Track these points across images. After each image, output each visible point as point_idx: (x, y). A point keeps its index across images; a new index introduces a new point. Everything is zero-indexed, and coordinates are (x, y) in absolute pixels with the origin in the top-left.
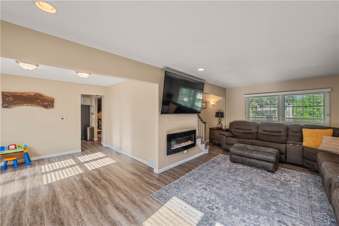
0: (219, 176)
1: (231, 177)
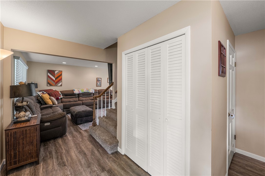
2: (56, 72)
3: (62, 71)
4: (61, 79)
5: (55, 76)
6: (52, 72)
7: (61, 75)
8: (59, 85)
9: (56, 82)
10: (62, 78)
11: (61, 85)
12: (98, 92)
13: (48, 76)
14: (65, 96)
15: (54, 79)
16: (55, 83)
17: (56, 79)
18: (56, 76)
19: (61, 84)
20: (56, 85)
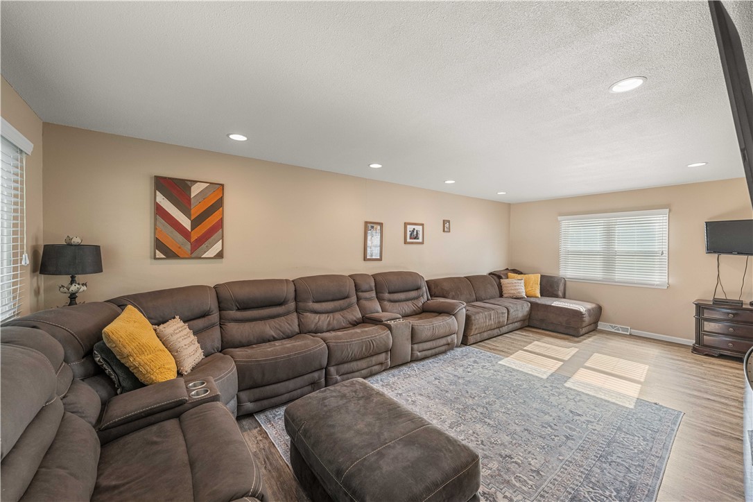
0: (543, 447)
1: (506, 439)
2: (195, 190)
3: (222, 185)
4: (219, 225)
5: (190, 210)
6: (175, 188)
7: (219, 204)
8: (212, 252)
9: (194, 237)
10: (221, 220)
11: (220, 255)
12: (375, 286)
13: (159, 211)
14: (238, 309)
15: (186, 223)
16: (188, 247)
17: (195, 224)
18: (196, 211)
19: (217, 248)
20: (193, 255)
